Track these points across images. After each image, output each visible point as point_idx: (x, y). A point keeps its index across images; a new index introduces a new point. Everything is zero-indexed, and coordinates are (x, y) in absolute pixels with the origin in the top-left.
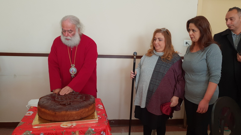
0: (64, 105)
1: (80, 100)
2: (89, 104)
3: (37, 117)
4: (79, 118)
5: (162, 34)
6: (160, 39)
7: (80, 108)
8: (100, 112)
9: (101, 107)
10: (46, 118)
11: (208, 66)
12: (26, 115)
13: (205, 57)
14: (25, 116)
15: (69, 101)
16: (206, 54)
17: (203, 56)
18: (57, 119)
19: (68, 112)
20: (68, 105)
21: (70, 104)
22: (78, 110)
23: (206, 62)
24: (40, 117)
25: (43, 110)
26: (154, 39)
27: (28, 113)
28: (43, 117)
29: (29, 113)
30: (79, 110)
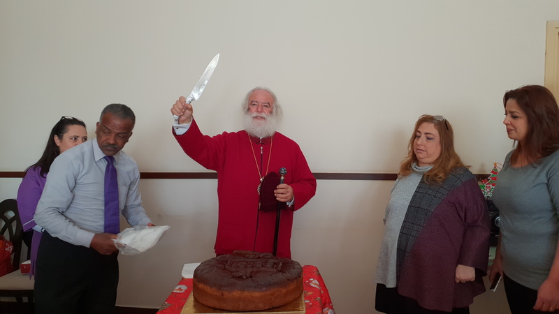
0: (240, 277)
1: (271, 270)
2: (289, 280)
3: (191, 299)
4: (267, 307)
5: (435, 126)
6: (429, 136)
7: (270, 285)
8: (311, 293)
9: (315, 284)
10: (205, 303)
11: (552, 201)
12: (175, 291)
13: (543, 178)
14: (173, 293)
15: (249, 270)
16: (545, 172)
17: (538, 175)
18: (225, 306)
19: (246, 294)
20: (247, 278)
21: (251, 277)
22: (264, 289)
23: (546, 190)
24: (196, 300)
25: (201, 286)
26: (416, 136)
27: (177, 288)
28: (200, 301)
29: (180, 289)
30: (266, 291)
